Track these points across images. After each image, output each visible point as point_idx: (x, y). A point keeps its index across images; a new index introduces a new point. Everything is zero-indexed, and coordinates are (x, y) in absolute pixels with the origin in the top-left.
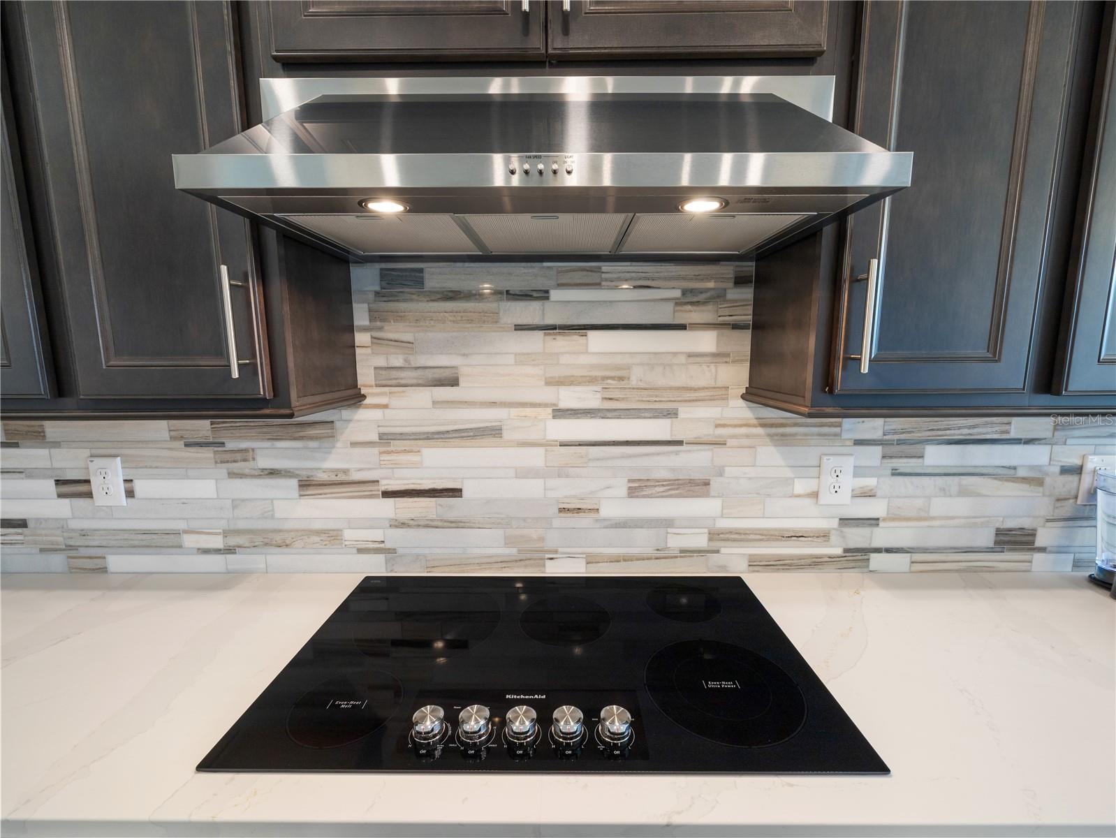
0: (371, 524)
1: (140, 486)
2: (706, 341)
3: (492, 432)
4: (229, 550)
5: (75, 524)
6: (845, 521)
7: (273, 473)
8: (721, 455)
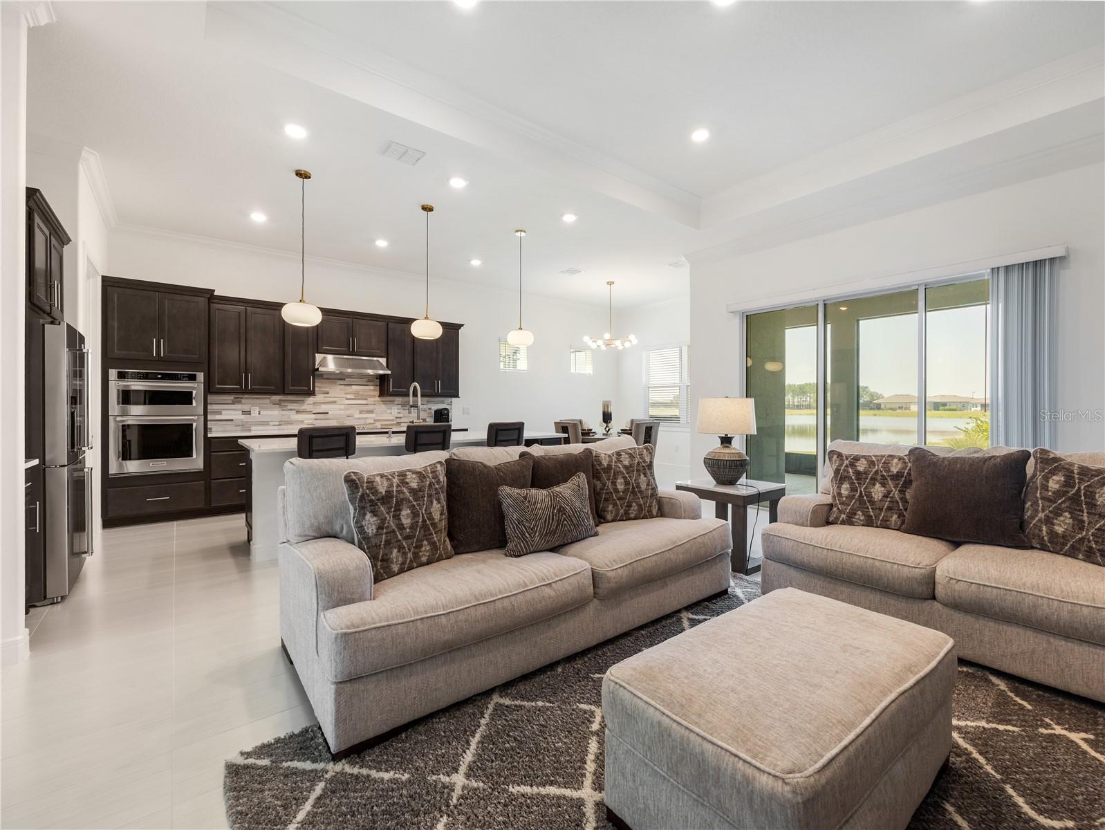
0: (310, 419)
1: (261, 412)
2: (372, 388)
3: (334, 402)
4: (280, 425)
5: (245, 420)
6: (396, 418)
7: (291, 410)
8: (375, 406)
